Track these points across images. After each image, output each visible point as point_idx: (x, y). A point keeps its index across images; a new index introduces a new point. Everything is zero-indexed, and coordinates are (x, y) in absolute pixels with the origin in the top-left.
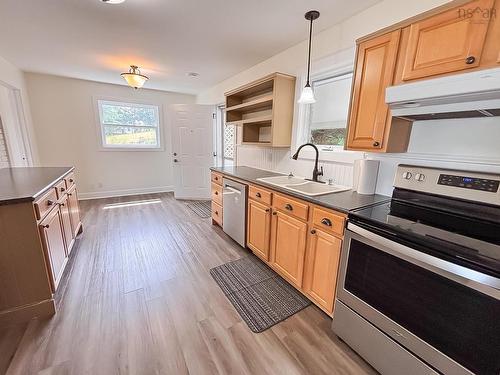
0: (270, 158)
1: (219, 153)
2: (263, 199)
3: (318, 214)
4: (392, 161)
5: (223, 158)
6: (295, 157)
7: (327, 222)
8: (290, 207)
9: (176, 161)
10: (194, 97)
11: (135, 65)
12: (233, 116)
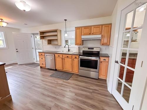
0: (56, 48)
1: (34, 48)
2: (60, 56)
3: (74, 57)
4: (81, 46)
5: (36, 49)
6: (65, 47)
7: (76, 57)
8: (68, 57)
9: (17, 52)
10: (19, 30)
11: (2, 19)
12: (42, 37)
